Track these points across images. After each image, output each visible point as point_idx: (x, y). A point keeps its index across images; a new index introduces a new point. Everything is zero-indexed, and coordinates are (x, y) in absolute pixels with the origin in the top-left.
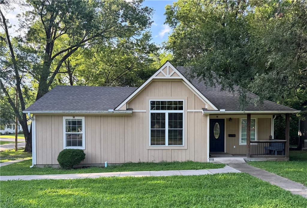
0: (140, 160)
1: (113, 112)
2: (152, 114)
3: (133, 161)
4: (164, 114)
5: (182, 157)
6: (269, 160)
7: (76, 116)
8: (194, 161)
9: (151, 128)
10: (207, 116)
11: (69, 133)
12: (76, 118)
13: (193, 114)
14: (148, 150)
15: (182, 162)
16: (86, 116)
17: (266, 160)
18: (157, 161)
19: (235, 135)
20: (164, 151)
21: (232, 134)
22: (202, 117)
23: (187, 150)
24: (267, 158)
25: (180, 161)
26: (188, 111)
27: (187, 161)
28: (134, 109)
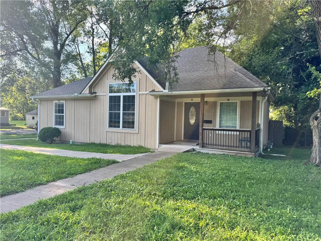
0: (100, 141)
1: (77, 95)
2: (110, 97)
3: (96, 142)
4: (120, 97)
5: (134, 142)
6: (225, 153)
7: (61, 100)
8: (144, 146)
9: (109, 111)
10: (157, 98)
11: (57, 114)
12: (61, 102)
13: (144, 96)
14: (107, 132)
15: (134, 146)
16: (66, 100)
17: (223, 153)
18: (113, 144)
19: (211, 121)
20: (119, 134)
21: (208, 120)
22: (153, 99)
23: (138, 134)
24: (223, 151)
25: (132, 145)
26: (140, 93)
27: (138, 146)
28: (97, 92)
